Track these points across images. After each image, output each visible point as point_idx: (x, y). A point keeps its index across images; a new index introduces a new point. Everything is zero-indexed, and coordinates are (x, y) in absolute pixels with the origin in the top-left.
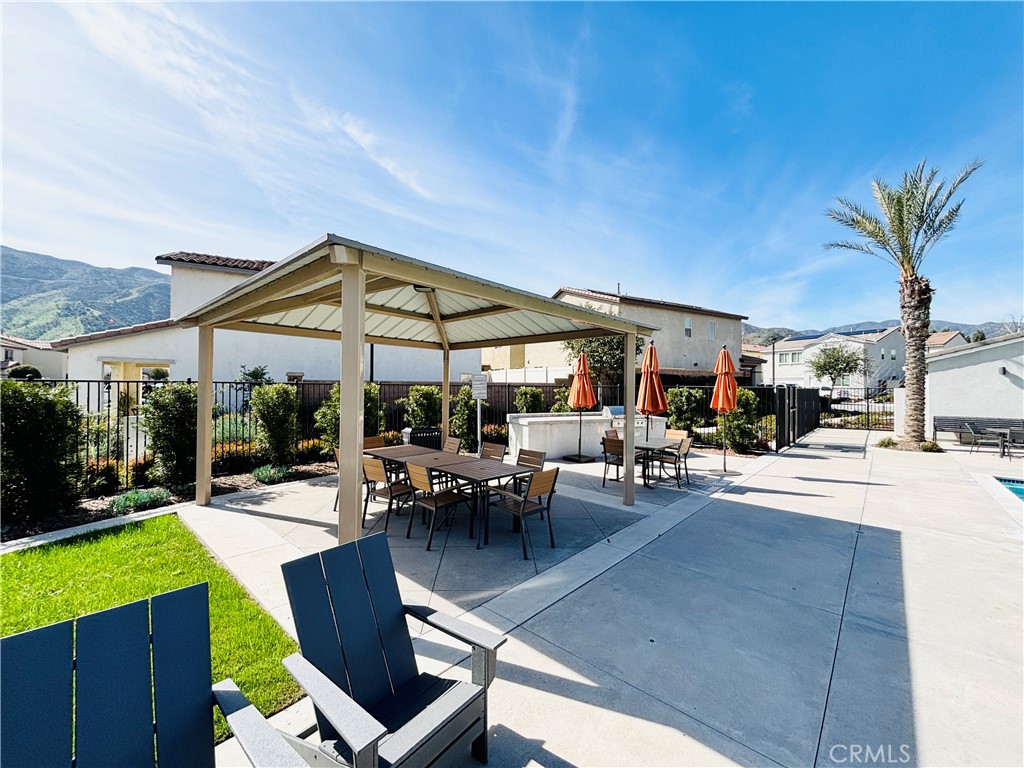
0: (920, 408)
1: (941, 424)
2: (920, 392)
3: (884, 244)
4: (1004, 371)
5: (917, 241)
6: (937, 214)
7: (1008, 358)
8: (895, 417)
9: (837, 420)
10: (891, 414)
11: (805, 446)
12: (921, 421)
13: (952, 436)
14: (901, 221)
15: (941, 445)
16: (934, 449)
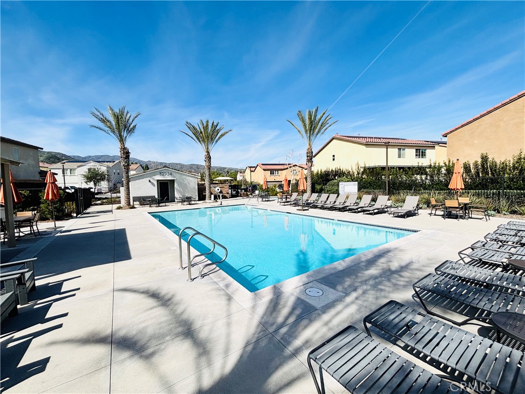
0: (128, 194)
1: (135, 199)
2: (128, 188)
3: (114, 132)
4: (150, 181)
5: (124, 134)
6: (130, 126)
7: (150, 177)
8: (121, 199)
9: (99, 202)
10: (120, 197)
11: (89, 213)
12: (129, 198)
13: (138, 203)
14: (119, 126)
15: (135, 206)
16: (133, 207)
